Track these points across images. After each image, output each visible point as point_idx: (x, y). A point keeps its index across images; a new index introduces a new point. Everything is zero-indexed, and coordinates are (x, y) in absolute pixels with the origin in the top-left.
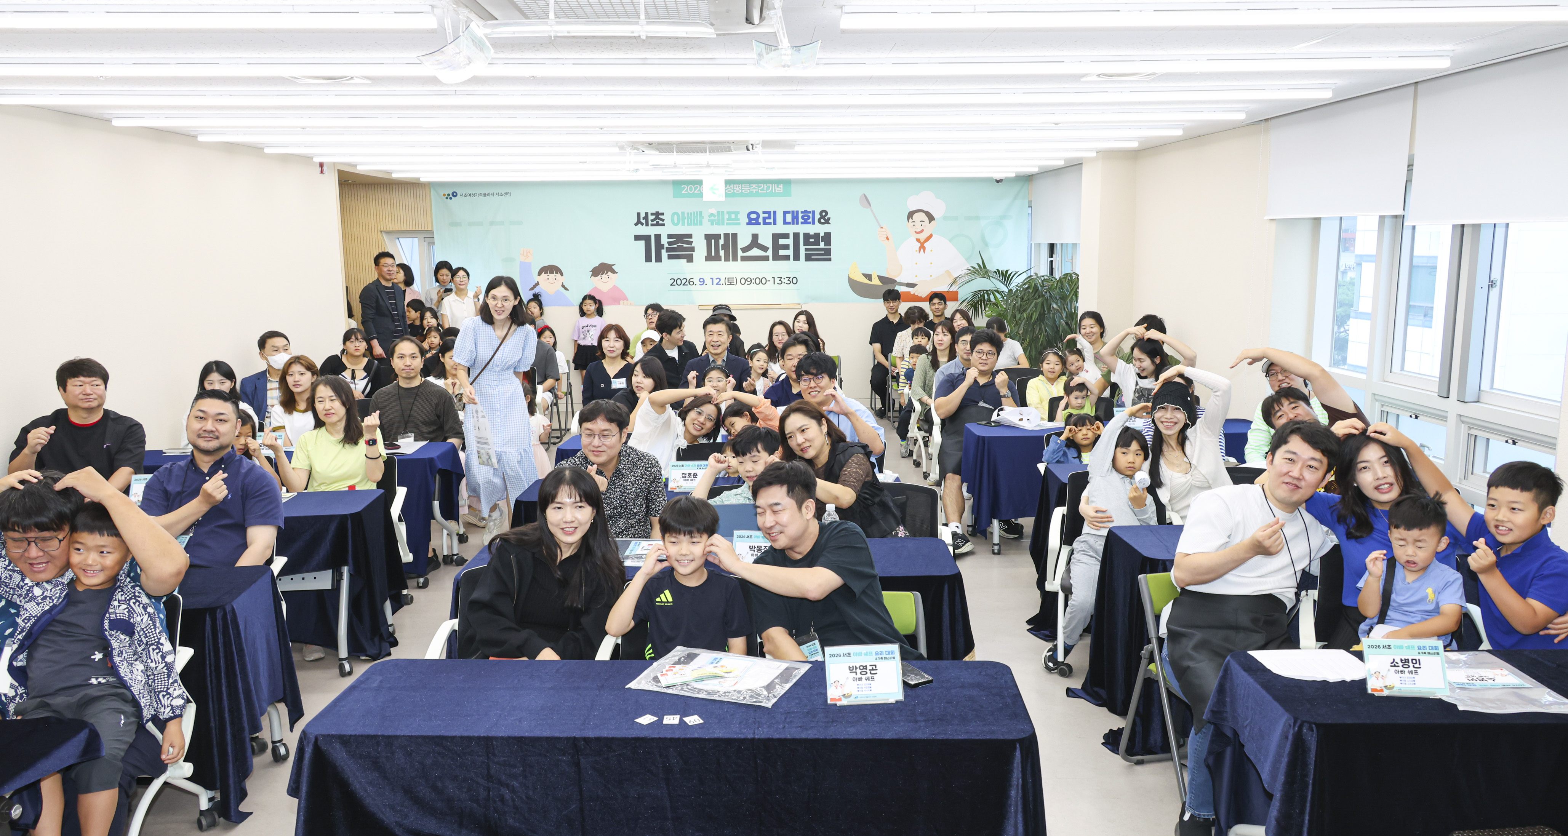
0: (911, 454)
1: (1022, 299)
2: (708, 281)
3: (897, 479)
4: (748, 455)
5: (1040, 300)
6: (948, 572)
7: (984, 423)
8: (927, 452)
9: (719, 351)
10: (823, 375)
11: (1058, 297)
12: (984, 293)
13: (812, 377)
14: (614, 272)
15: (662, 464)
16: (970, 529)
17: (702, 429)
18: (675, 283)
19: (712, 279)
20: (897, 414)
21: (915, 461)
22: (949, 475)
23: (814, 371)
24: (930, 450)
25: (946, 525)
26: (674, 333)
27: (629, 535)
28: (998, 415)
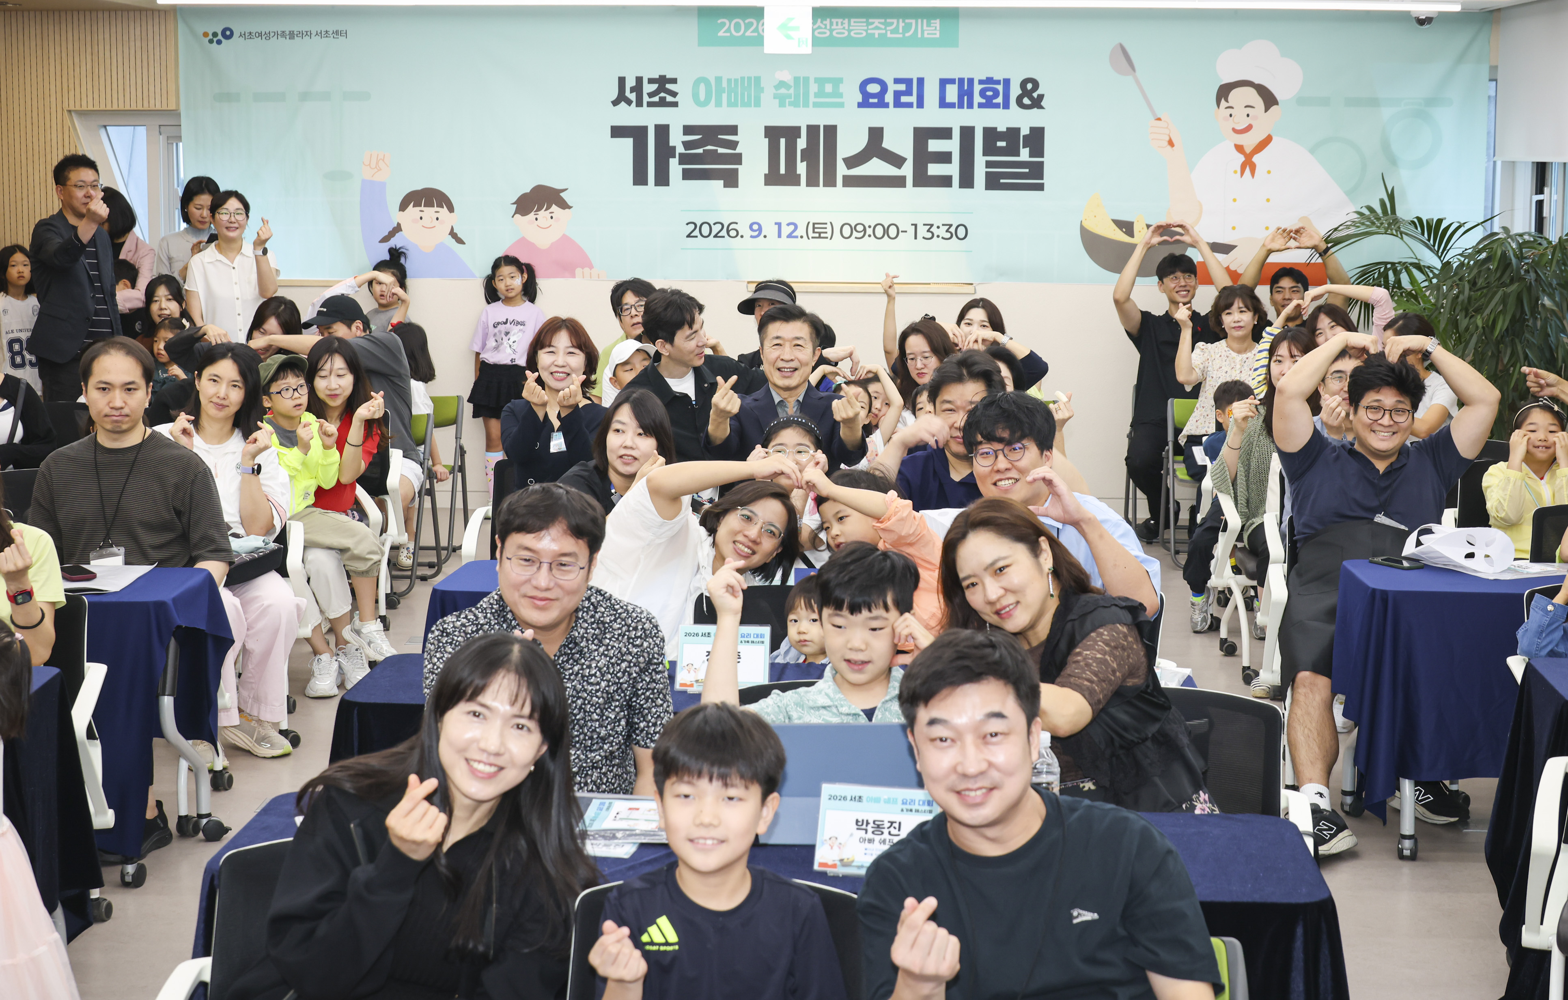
0: (1215, 625)
1: (1473, 283)
2: (770, 229)
3: (1189, 681)
4: (865, 613)
5: (1514, 287)
6: (1302, 896)
7: (1379, 559)
8: (1252, 621)
9: (793, 382)
10: (1026, 442)
11: (1554, 282)
12: (1386, 270)
13: (999, 446)
14: (564, 205)
15: (665, 630)
16: (1349, 800)
17: (754, 553)
18: (696, 233)
19: (779, 225)
20: (1184, 535)
21: (1223, 642)
22: (1304, 676)
23: (1006, 434)
24: (1260, 618)
25: (1295, 788)
26: (680, 337)
27: (586, 784)
28: (1419, 543)
